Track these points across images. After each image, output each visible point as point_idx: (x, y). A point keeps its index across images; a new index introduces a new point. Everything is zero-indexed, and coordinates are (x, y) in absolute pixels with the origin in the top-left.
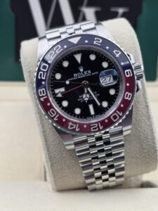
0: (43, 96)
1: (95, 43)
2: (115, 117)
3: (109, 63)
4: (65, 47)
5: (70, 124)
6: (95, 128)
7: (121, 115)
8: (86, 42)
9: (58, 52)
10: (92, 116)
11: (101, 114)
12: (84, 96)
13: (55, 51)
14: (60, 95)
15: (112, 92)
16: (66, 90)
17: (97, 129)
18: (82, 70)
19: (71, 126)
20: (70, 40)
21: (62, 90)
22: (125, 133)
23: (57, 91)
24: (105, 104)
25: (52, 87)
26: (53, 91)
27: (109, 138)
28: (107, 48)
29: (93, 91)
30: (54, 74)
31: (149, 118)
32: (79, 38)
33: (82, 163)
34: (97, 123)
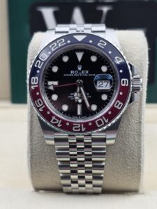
0: (34, 85)
1: (99, 44)
2: (100, 122)
3: (108, 69)
4: (69, 42)
5: (54, 118)
6: (78, 129)
7: (106, 121)
8: (91, 42)
9: (60, 45)
10: (78, 116)
11: (88, 116)
12: (76, 94)
13: (58, 44)
14: (51, 88)
15: (104, 97)
16: (59, 84)
17: (79, 130)
18: (80, 69)
19: (54, 121)
20: (75, 37)
21: (56, 83)
22: (108, 142)
23: (50, 83)
24: (94, 108)
25: (46, 78)
26: (46, 82)
27: (90, 143)
28: (110, 52)
29: (86, 92)
30: (52, 66)
31: (140, 135)
32: (84, 37)
33: (61, 162)
34: (81, 123)
